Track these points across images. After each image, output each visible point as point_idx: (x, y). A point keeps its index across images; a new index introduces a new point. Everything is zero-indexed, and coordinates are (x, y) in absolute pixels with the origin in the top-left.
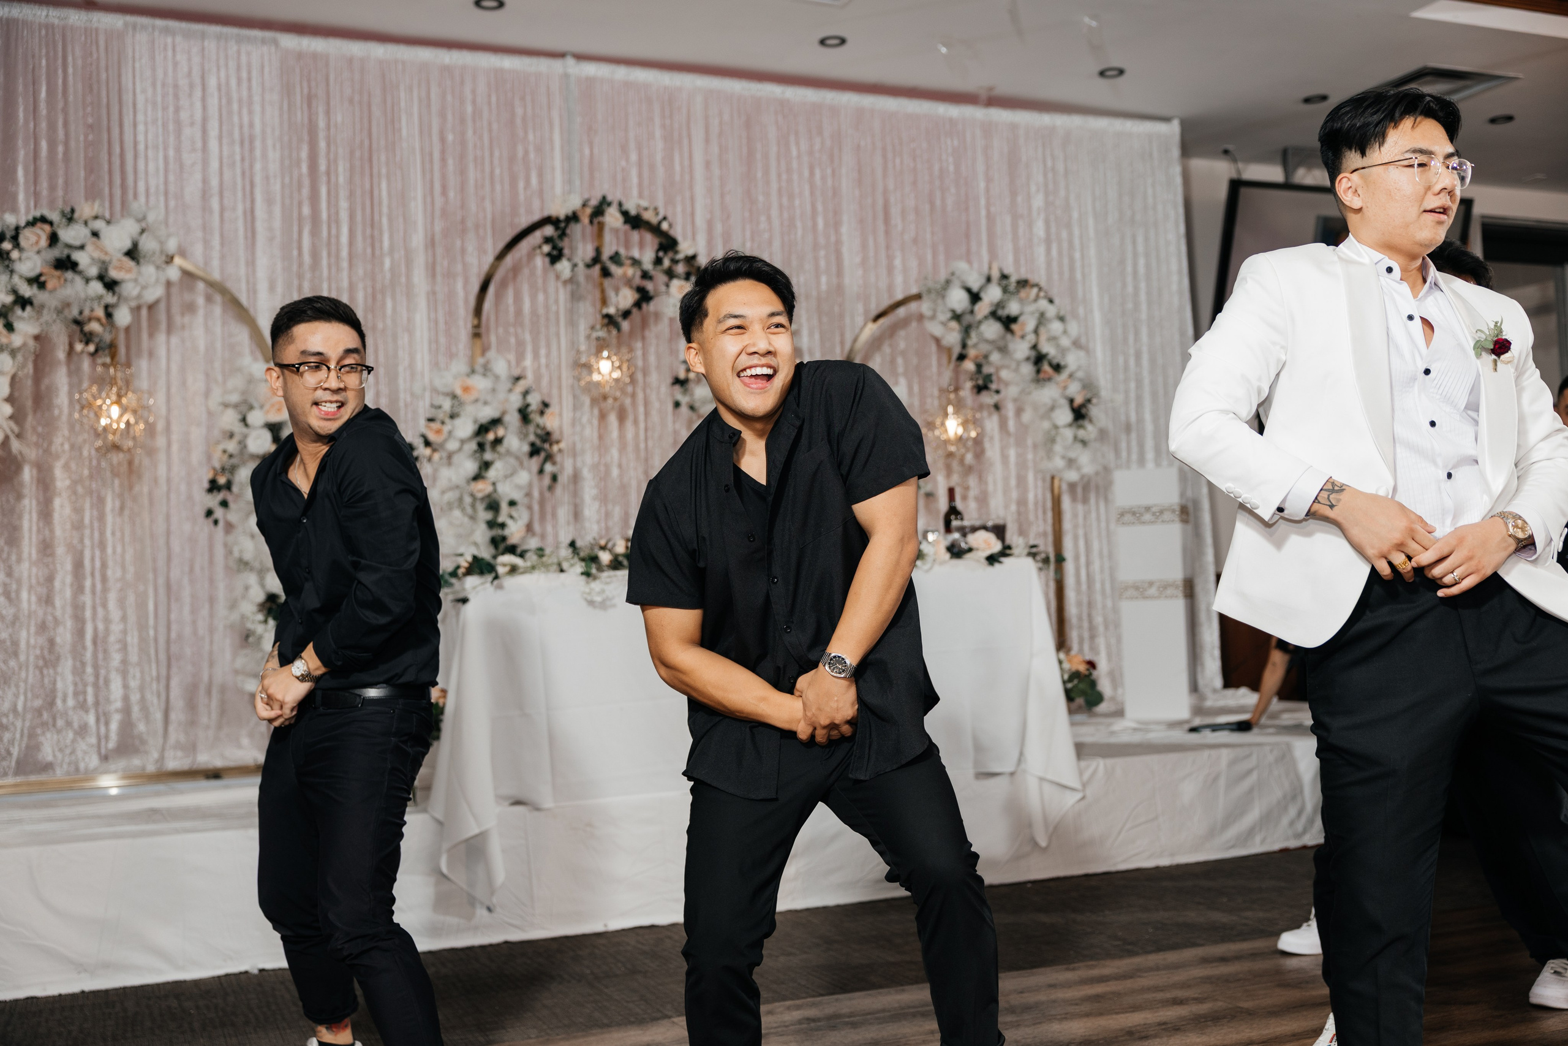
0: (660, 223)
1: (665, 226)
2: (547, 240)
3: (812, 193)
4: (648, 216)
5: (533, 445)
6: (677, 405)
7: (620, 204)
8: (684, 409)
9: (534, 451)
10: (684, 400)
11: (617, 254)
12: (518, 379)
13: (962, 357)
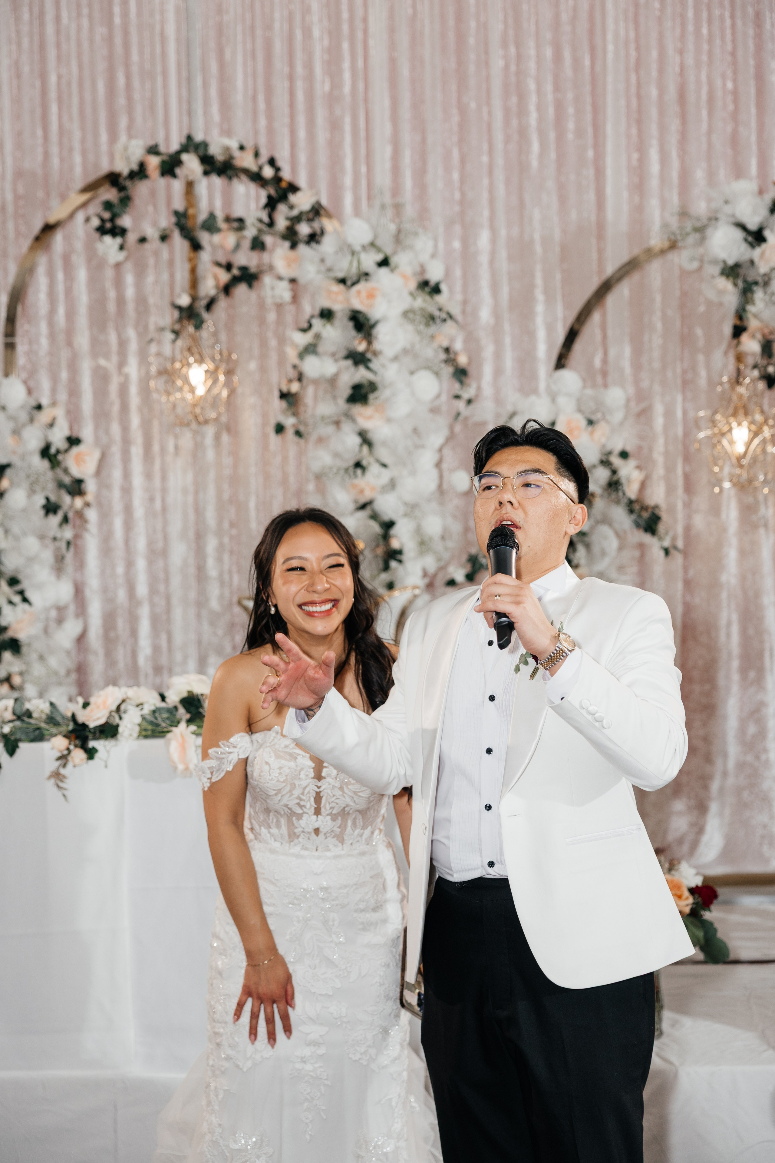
0: (261, 168)
1: (268, 172)
2: (108, 205)
3: (557, 88)
4: (246, 161)
5: (47, 499)
6: (280, 429)
7: (205, 145)
8: (290, 433)
9: (50, 508)
10: (289, 422)
11: (212, 216)
12: (39, 407)
13: (738, 331)
